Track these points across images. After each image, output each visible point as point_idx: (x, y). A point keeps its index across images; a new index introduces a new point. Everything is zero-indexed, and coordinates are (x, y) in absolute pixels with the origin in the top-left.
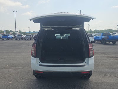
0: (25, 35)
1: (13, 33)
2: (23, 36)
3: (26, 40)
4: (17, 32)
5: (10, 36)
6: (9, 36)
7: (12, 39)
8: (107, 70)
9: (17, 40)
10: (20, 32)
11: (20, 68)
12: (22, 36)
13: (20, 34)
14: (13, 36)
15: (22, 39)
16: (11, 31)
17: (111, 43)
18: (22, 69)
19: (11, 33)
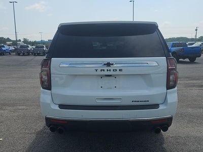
0: (34, 47)
1: (11, 42)
2: (30, 47)
3: (35, 55)
4: (20, 41)
5: (6, 47)
6: (3, 49)
7: (10, 54)
8: (190, 110)
9: (19, 54)
10: (25, 41)
11: (23, 107)
12: (29, 49)
13: (25, 45)
14: (12, 48)
15: (28, 53)
16: (8, 40)
17: (187, 60)
18: (27, 109)
19: (8, 43)
